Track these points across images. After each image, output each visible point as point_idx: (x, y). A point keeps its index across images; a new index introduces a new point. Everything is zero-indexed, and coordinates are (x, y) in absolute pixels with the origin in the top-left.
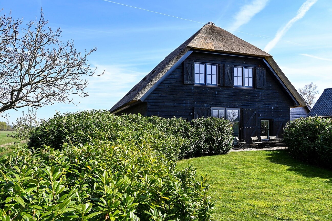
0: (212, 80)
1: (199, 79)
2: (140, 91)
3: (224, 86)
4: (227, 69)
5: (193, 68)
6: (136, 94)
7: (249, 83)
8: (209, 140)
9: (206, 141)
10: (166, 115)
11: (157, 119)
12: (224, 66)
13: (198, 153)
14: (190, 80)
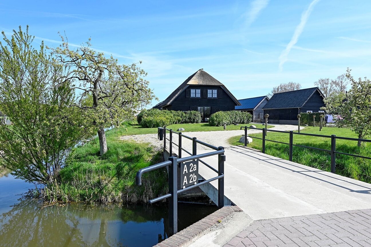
0: (198, 95)
1: (193, 95)
2: (169, 101)
3: (203, 98)
4: (204, 91)
5: (190, 91)
6: (168, 102)
7: (215, 96)
8: (190, 118)
9: (189, 119)
10: (176, 110)
11: (173, 111)
12: (203, 90)
13: (186, 122)
14: (189, 96)
